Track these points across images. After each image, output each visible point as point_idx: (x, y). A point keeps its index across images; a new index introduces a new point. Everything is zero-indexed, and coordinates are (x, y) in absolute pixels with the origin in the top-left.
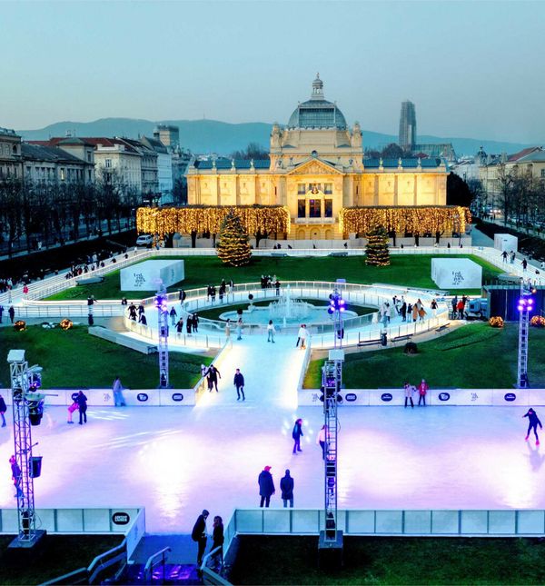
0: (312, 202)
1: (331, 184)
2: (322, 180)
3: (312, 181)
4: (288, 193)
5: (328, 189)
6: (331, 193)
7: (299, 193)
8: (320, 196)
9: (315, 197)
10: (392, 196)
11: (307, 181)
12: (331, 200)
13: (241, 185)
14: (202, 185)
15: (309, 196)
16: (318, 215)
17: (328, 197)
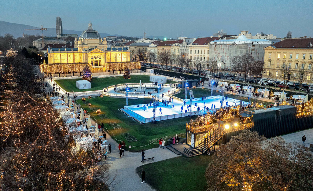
0: (95, 61)
1: (101, 56)
2: (98, 55)
3: (95, 55)
4: (88, 59)
5: (100, 57)
6: (101, 58)
7: (91, 59)
8: (98, 59)
9: (96, 60)
10: (115, 59)
11: (94, 55)
12: (101, 61)
13: (68, 56)
14: (55, 56)
15: (95, 59)
16: (97, 65)
17: (100, 60)
